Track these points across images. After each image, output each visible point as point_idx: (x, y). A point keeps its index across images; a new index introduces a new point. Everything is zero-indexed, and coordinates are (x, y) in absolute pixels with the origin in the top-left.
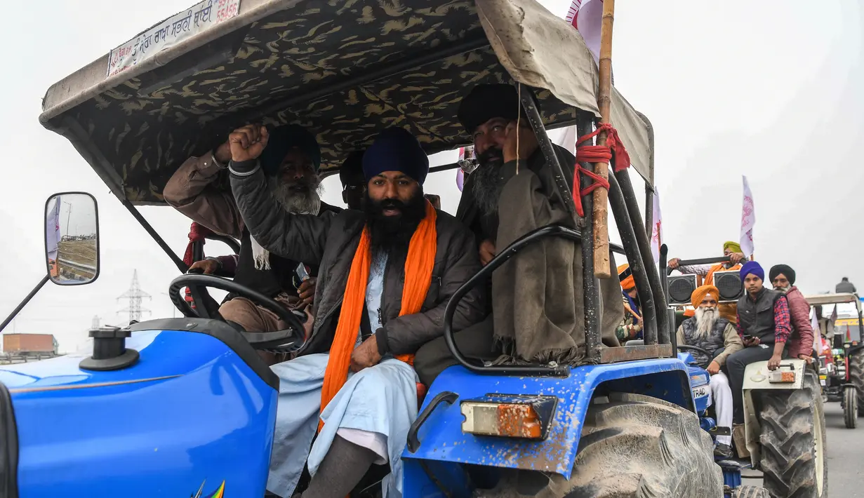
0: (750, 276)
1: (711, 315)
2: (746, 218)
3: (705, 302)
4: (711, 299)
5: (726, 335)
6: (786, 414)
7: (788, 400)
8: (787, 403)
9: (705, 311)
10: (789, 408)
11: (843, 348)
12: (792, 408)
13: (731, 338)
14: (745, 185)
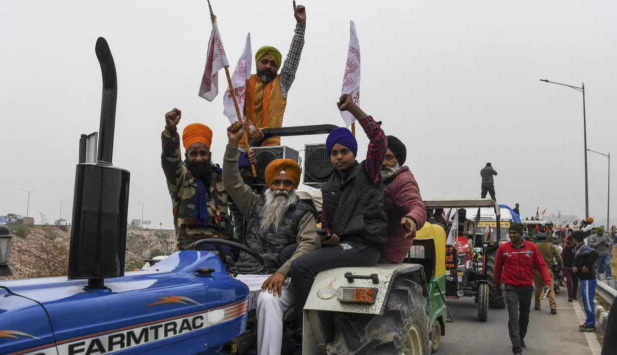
0: (337, 147)
1: (284, 202)
2: (350, 76)
3: (278, 182)
4: (285, 178)
5: (301, 227)
6: (359, 350)
7: (366, 329)
8: (363, 333)
9: (276, 196)
10: (365, 341)
11: (483, 247)
12: (369, 340)
13: (305, 234)
14: (353, 33)
